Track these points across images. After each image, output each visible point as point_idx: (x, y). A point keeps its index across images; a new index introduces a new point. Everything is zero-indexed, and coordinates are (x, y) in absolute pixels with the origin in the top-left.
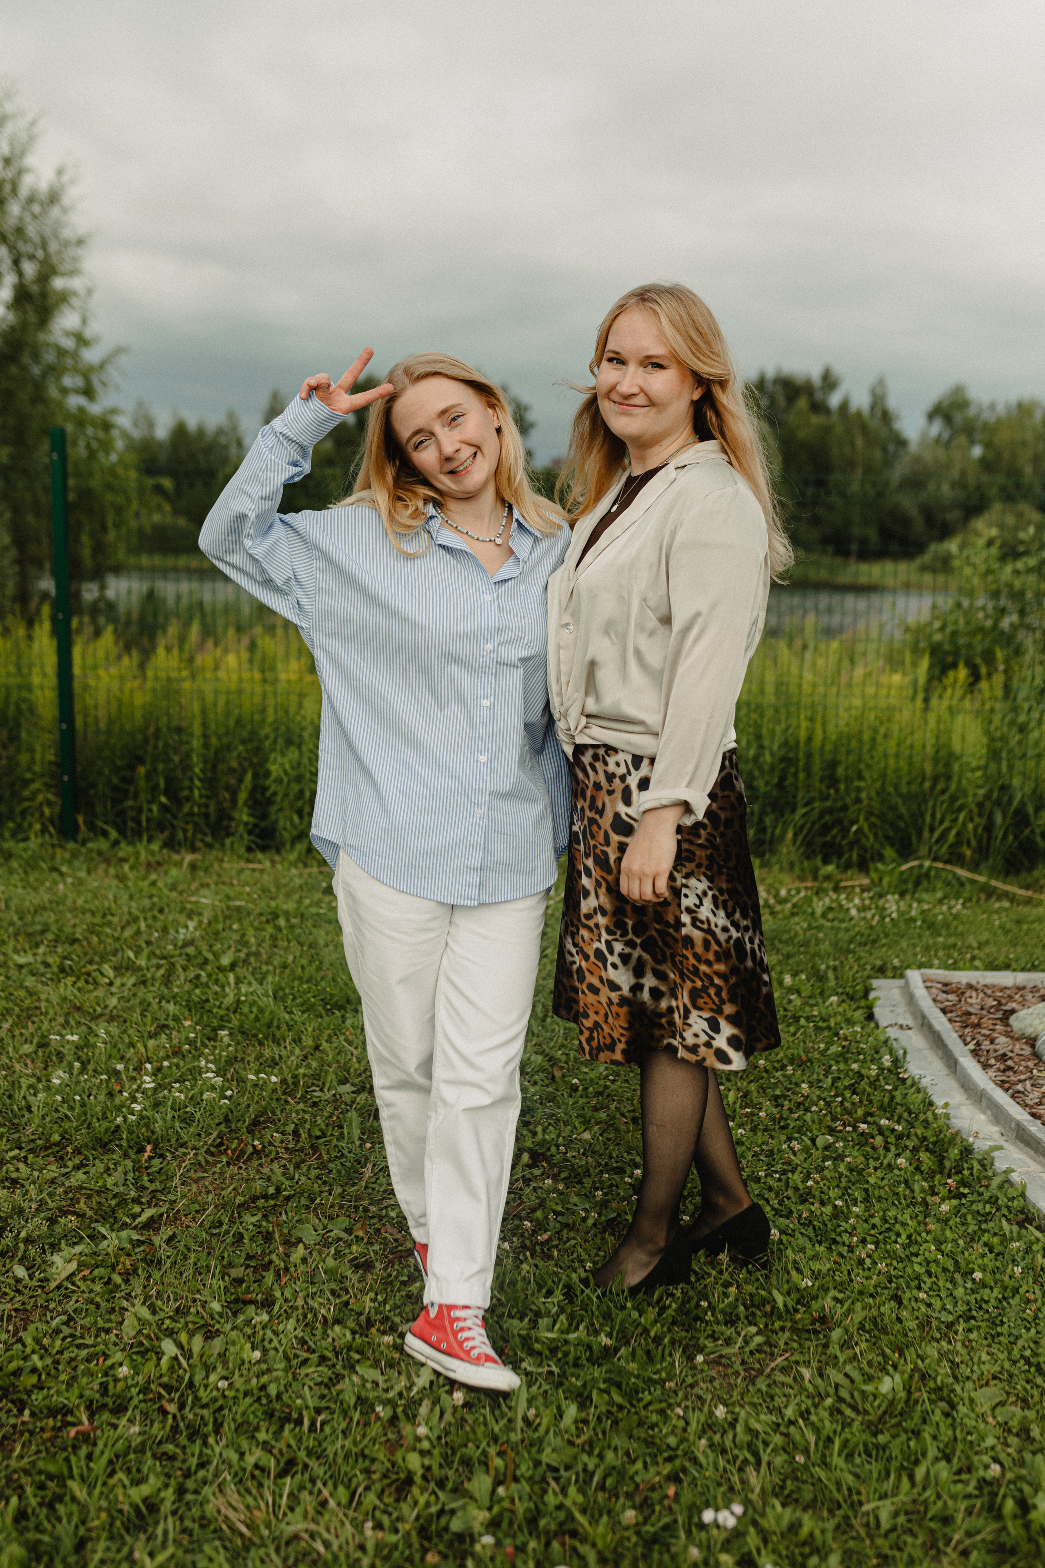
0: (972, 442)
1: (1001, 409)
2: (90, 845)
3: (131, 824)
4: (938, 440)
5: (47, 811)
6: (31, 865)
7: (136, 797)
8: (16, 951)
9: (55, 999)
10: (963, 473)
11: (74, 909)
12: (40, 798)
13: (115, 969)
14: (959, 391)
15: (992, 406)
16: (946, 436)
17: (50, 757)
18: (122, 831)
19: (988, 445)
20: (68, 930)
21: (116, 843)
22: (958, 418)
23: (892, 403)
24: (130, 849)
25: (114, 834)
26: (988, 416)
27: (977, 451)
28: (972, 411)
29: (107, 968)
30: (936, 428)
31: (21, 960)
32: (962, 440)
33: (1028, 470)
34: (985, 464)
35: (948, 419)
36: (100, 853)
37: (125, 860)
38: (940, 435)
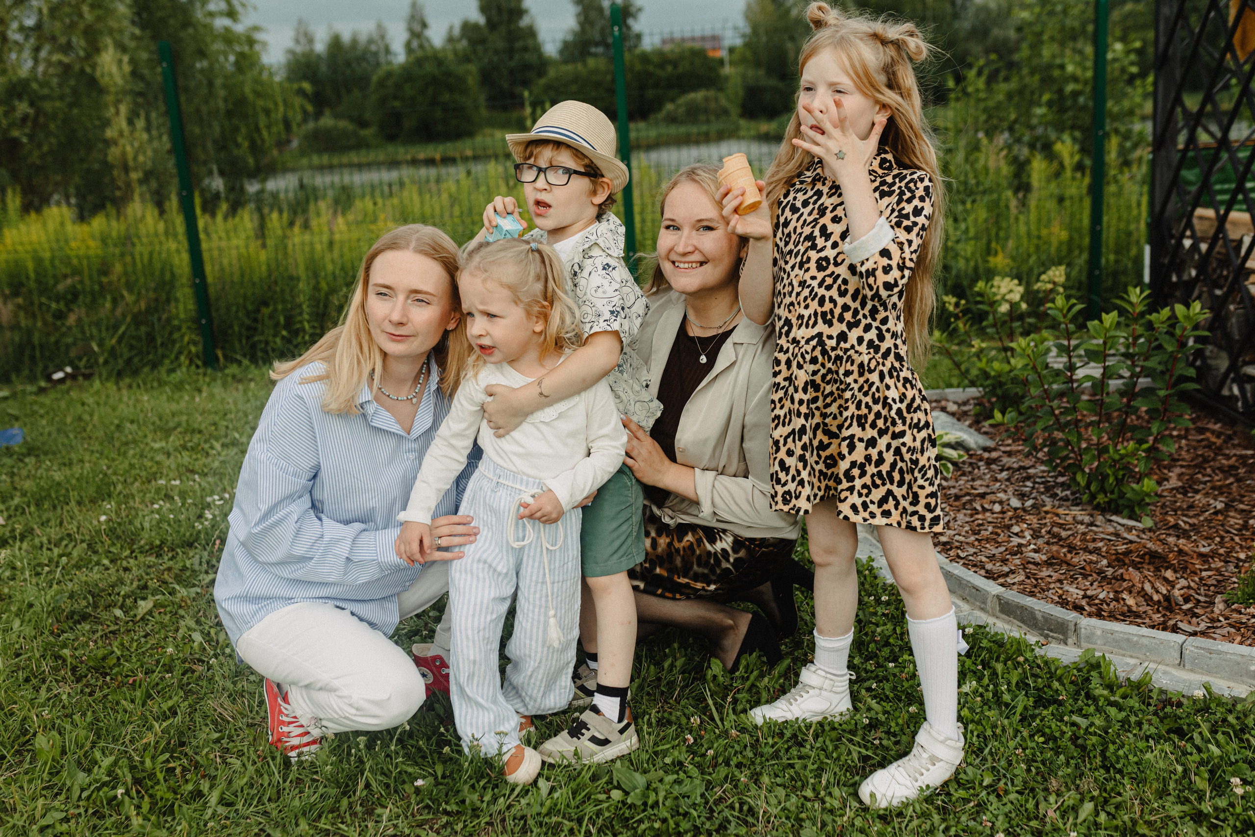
2: (227, 371)
3: (259, 354)
5: (193, 349)
6: (179, 387)
7: (262, 333)
8: (154, 441)
9: (173, 466)
11: (203, 412)
12: (186, 339)
13: (223, 445)
17: (191, 306)
18: (254, 360)
20: (196, 426)
21: (247, 368)
24: (256, 372)
25: (246, 362)
29: (217, 446)
31: (157, 446)
36: (234, 377)
37: (251, 380)
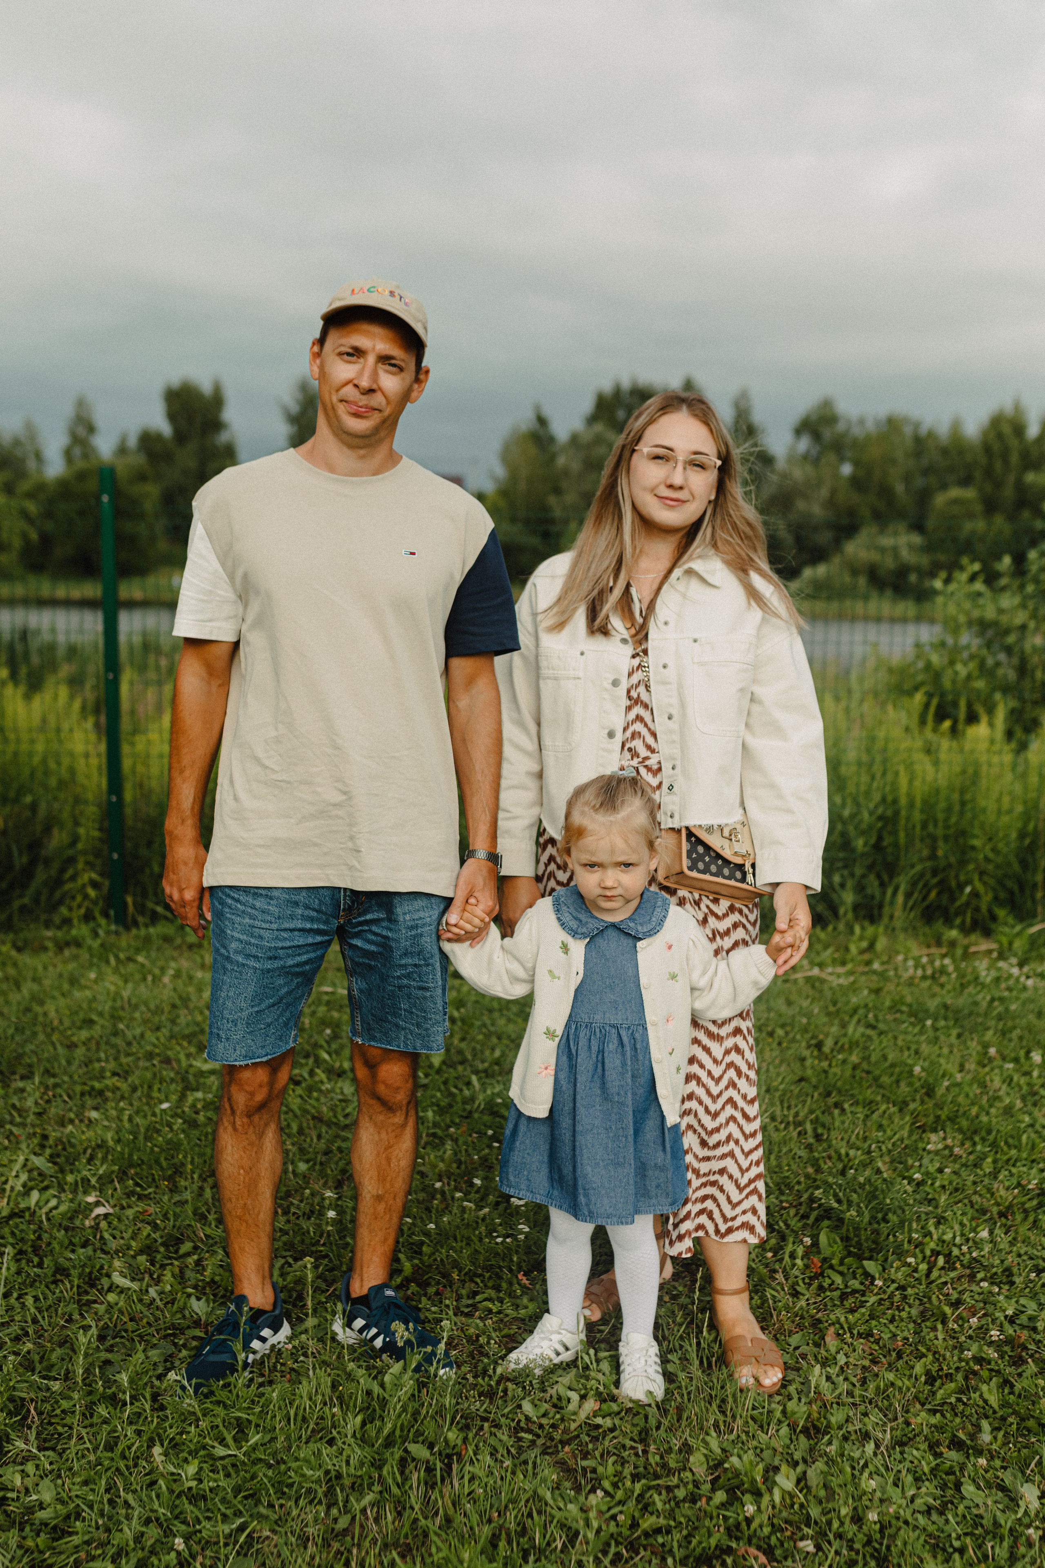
0: (842, 459)
1: (870, 426)
4: (805, 457)
10: (833, 492)
14: (827, 404)
15: (861, 422)
16: (814, 452)
19: (856, 463)
22: (827, 434)
23: (758, 417)
26: (856, 431)
27: (847, 469)
28: (841, 427)
30: (804, 444)
32: (832, 457)
33: (900, 488)
34: (857, 483)
35: (816, 436)
38: (808, 452)
